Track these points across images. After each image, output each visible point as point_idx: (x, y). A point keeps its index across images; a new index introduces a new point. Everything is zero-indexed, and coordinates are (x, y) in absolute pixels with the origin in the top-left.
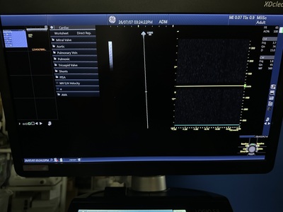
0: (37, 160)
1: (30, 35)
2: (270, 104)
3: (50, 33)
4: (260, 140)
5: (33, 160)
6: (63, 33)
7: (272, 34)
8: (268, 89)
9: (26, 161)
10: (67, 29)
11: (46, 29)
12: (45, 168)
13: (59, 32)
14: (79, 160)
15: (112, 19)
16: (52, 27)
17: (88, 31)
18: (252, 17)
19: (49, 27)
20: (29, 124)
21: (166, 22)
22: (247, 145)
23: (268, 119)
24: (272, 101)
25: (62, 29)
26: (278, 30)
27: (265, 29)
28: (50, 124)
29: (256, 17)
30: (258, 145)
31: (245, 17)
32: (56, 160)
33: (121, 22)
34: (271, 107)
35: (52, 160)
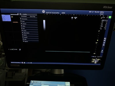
0: (16, 63)
1: (12, 17)
2: (104, 45)
3: (19, 16)
4: (99, 58)
5: (14, 63)
6: (24, 16)
7: (106, 19)
8: (103, 39)
9: (12, 63)
10: (26, 15)
11: (18, 14)
12: (19, 66)
13: (23, 16)
14: (31, 63)
15: (44, 11)
16: (20, 14)
17: (34, 16)
18: (98, 12)
19: (19, 14)
20: (12, 49)
21: (64, 13)
22: (94, 60)
23: (102, 51)
24: (104, 44)
25: (24, 15)
26: (108, 17)
27: (103, 17)
28: (20, 50)
29: (100, 12)
30: (98, 60)
31: (96, 12)
32: (22, 63)
33: (47, 13)
34: (104, 46)
35: (21, 62)
